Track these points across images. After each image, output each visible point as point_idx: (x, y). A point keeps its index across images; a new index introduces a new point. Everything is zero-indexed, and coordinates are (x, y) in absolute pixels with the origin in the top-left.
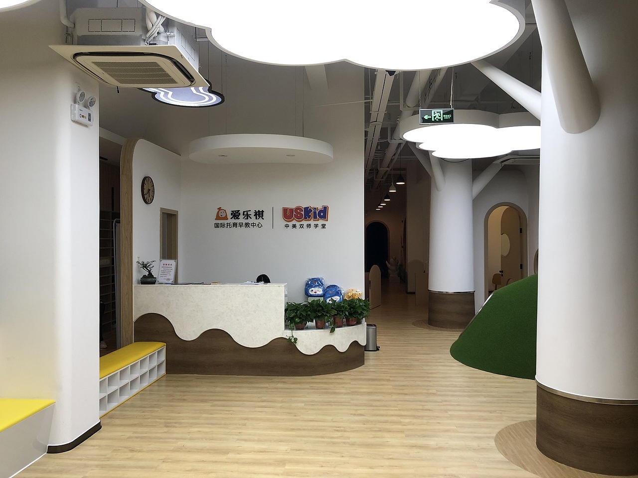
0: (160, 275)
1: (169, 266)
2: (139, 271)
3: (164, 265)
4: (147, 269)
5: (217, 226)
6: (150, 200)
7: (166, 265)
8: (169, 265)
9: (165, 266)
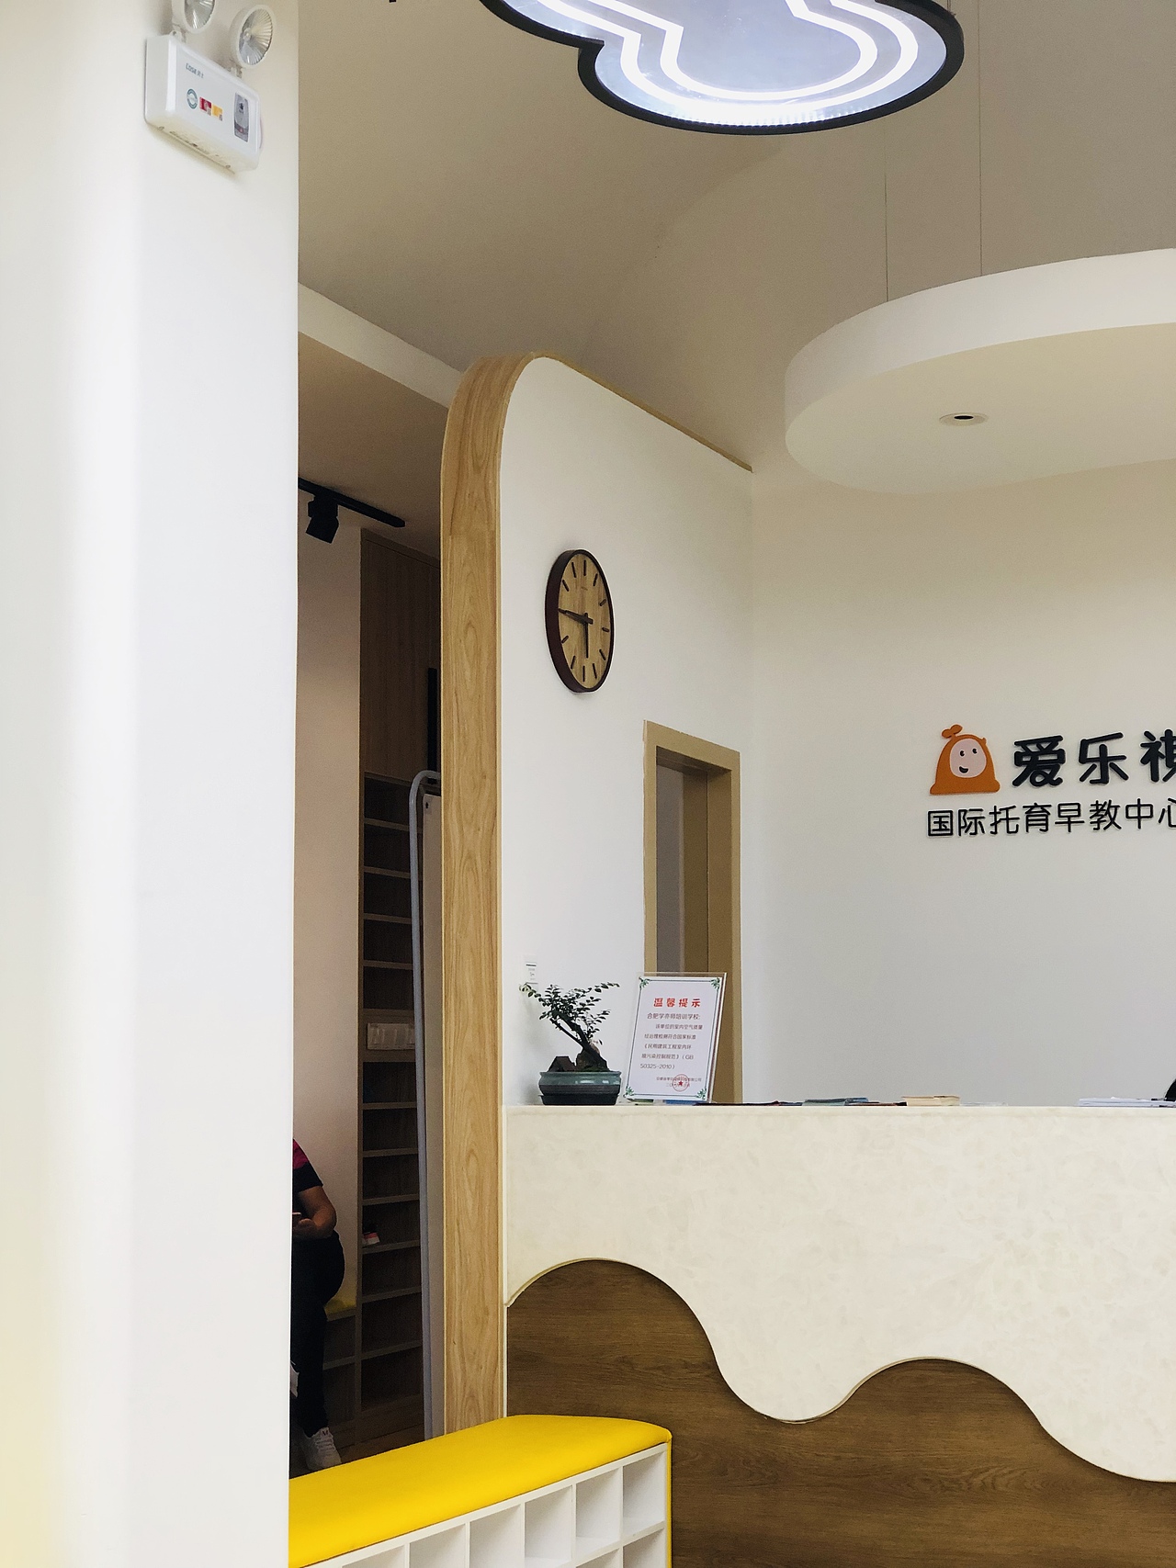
0: (638, 1060)
1: (682, 1011)
2: (535, 1040)
3: (658, 1003)
4: (575, 1027)
5: (940, 826)
6: (589, 672)
7: (671, 1003)
8: (683, 1003)
9: (664, 1009)
